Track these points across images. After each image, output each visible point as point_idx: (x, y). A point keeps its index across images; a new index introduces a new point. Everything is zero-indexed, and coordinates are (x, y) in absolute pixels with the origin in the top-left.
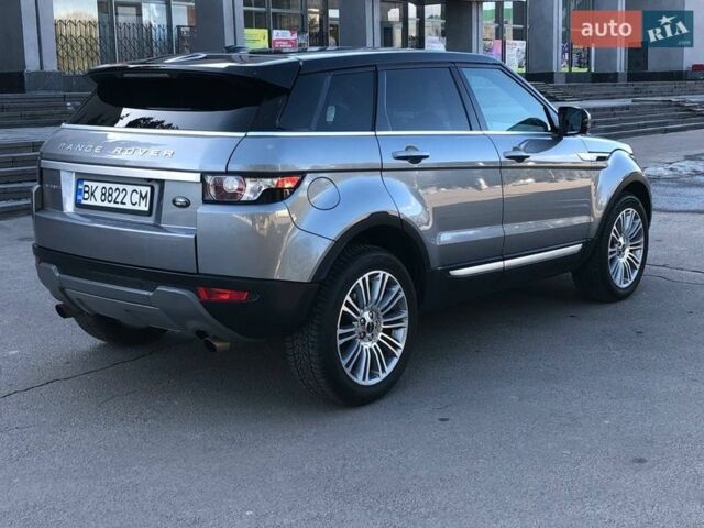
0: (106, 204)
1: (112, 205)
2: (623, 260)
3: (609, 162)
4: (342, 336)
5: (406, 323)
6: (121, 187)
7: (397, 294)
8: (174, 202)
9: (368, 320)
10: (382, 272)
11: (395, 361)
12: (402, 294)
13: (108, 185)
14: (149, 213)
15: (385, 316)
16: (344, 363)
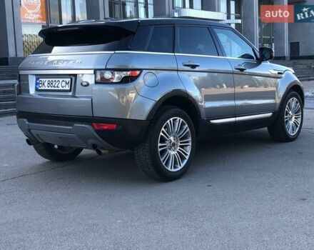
0: (50, 88)
1: (53, 88)
2: (291, 122)
3: (283, 75)
4: (161, 147)
5: (190, 144)
6: (57, 80)
7: (186, 130)
8: (82, 84)
9: (173, 140)
10: (179, 118)
11: (186, 161)
12: (188, 129)
13: (50, 80)
14: (70, 91)
15: (180, 140)
16: (162, 160)
